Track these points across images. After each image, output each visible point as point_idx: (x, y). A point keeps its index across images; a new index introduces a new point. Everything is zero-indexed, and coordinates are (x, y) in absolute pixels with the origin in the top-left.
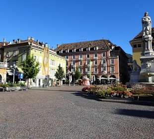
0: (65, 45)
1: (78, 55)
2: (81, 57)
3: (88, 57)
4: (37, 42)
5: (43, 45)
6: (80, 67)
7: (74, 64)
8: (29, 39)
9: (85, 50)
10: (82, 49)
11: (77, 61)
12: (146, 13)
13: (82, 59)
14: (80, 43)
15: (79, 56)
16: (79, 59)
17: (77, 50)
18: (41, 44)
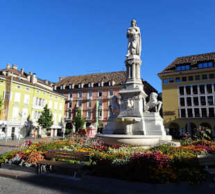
0: (71, 78)
1: (86, 92)
2: (90, 95)
3: (100, 95)
4: (20, 72)
5: (29, 77)
6: (89, 111)
7: (80, 105)
8: (9, 67)
9: (96, 85)
10: (93, 84)
11: (85, 101)
12: (132, 22)
13: (92, 98)
14: (92, 75)
15: (88, 94)
16: (88, 98)
17: (86, 86)
18: (26, 75)
